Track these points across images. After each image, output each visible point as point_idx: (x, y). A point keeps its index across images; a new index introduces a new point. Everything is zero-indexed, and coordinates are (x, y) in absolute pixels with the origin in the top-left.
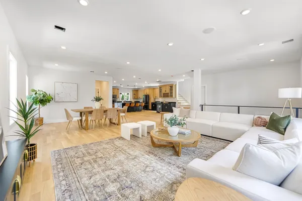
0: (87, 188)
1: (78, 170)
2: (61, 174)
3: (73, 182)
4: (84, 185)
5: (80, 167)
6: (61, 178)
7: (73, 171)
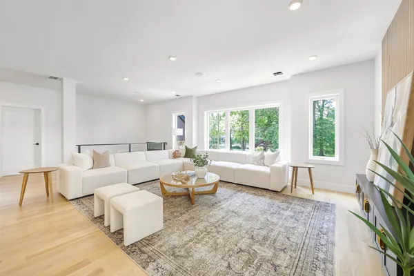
0: (305, 224)
1: (297, 244)
2: (322, 256)
3: (314, 235)
4: (305, 227)
5: (291, 245)
6: (324, 249)
7: (305, 248)
